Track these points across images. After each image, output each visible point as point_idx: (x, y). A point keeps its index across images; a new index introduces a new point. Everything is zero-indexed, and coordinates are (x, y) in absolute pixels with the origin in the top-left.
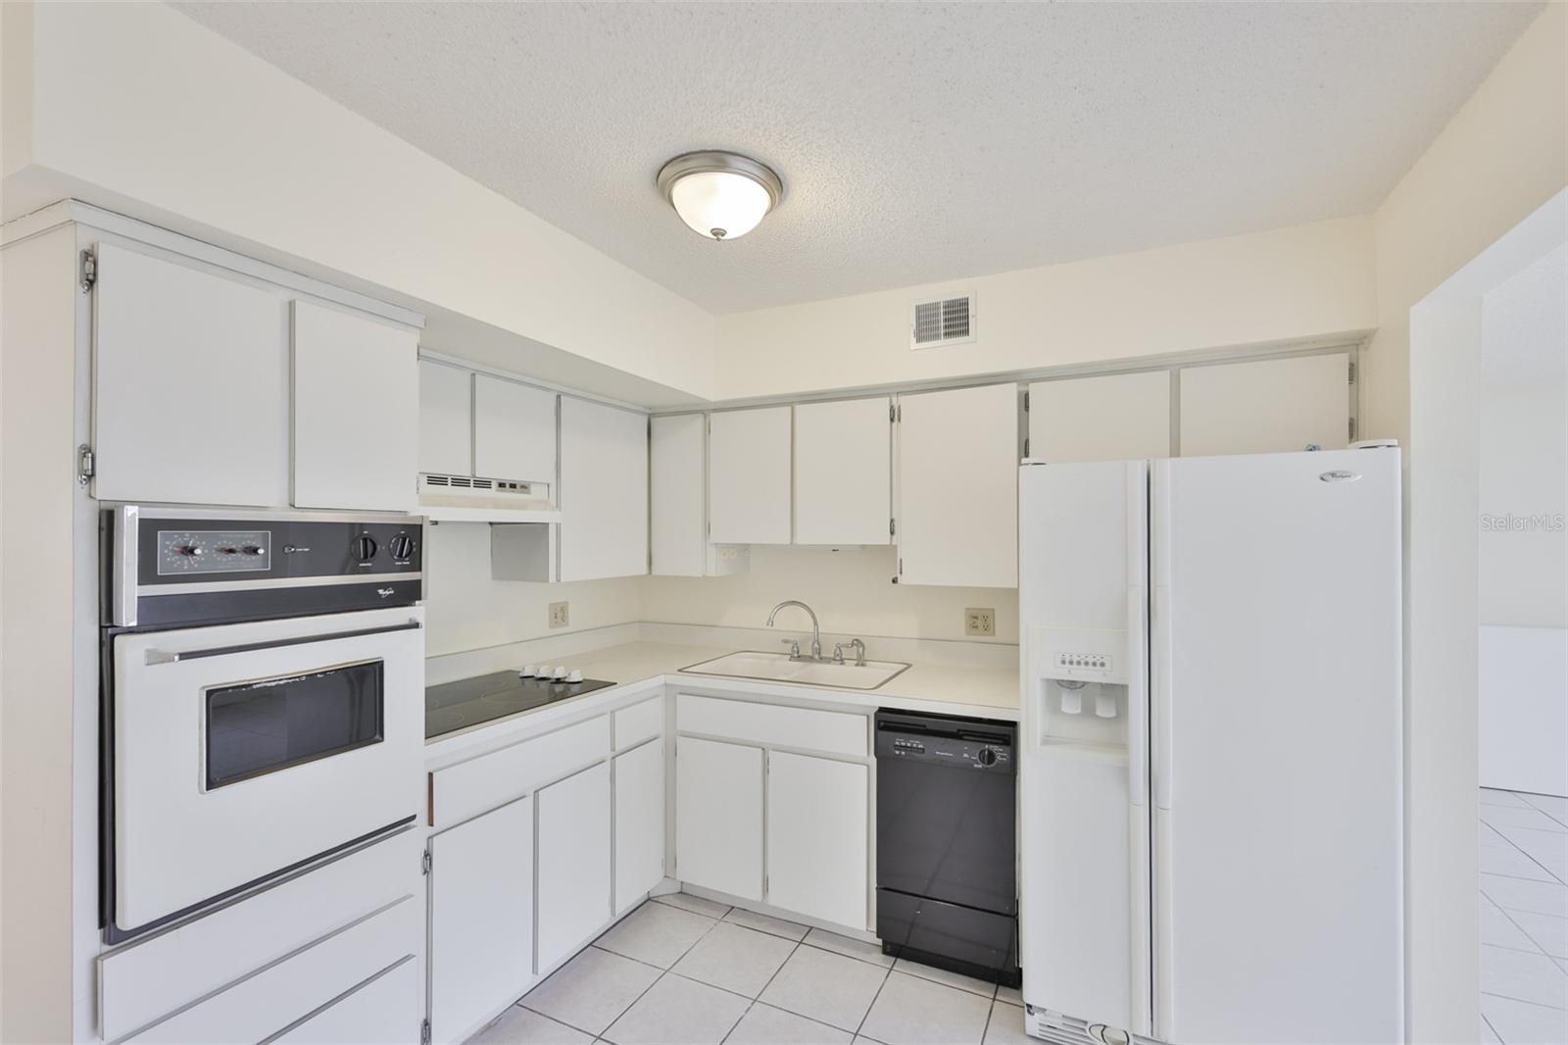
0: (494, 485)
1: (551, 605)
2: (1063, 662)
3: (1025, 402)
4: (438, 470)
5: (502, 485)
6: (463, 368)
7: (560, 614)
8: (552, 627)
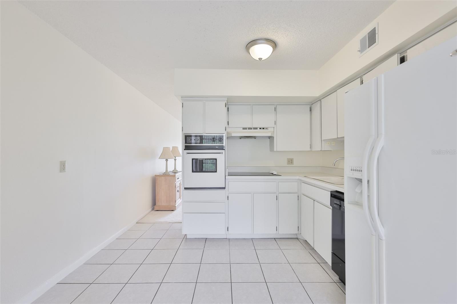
0: (262, 129)
1: (287, 158)
2: (351, 170)
4: (245, 126)
5: (260, 129)
6: (250, 105)
7: (290, 161)
8: (288, 164)
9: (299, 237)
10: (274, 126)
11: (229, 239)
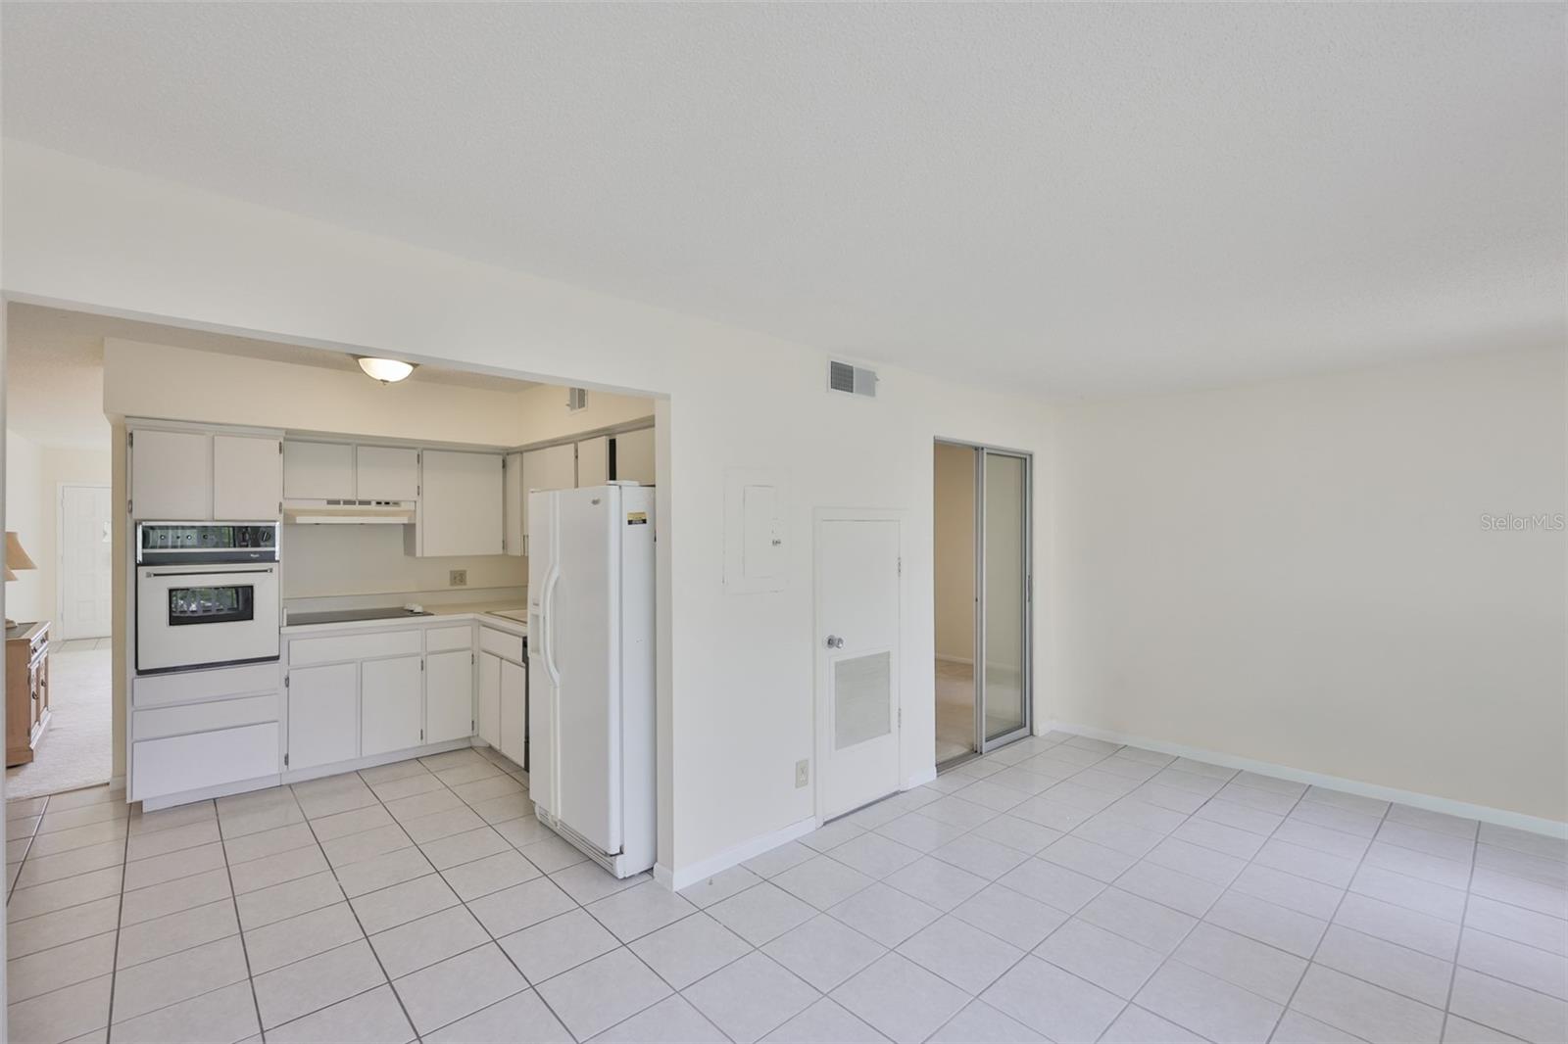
0: (383, 503)
1: (451, 572)
3: (612, 444)
4: (335, 497)
5: (379, 503)
6: (348, 444)
7: (458, 578)
8: (452, 584)
9: (476, 743)
10: (415, 496)
11: (290, 786)
